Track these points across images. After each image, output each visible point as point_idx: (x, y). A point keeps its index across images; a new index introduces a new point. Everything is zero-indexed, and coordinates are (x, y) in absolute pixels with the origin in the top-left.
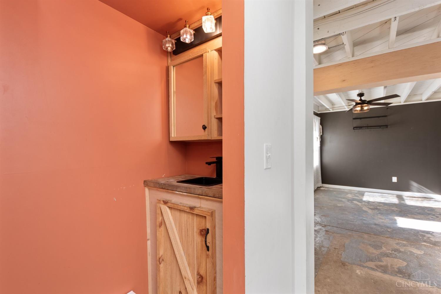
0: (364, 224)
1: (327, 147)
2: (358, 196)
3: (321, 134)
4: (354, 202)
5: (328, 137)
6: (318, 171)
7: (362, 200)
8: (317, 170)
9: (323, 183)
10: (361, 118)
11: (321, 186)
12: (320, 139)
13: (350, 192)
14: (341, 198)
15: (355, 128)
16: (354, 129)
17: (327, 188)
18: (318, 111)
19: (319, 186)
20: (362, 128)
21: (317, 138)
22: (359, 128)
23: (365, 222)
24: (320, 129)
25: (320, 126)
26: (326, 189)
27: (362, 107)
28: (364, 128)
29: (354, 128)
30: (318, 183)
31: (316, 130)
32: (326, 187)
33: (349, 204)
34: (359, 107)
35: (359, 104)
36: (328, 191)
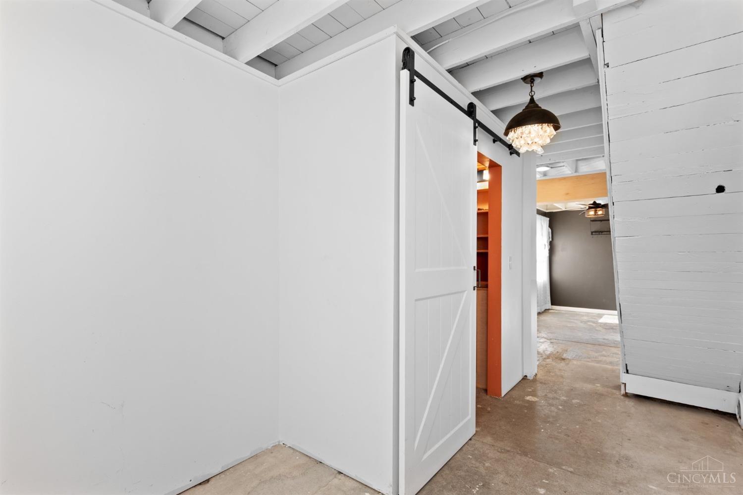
0: (593, 338)
1: (557, 258)
2: (595, 319)
3: (551, 240)
4: (589, 323)
5: (559, 243)
6: (546, 287)
7: (597, 322)
8: (544, 287)
9: (552, 304)
10: (601, 221)
11: (550, 308)
12: (549, 246)
13: (588, 314)
14: (574, 320)
15: (594, 233)
16: (592, 234)
17: (558, 310)
18: (547, 210)
19: (548, 308)
20: (603, 233)
21: (545, 245)
22: (598, 233)
23: (593, 337)
24: (549, 232)
25: (549, 230)
26: (556, 311)
27: (596, 212)
28: (605, 233)
29: (592, 232)
30: (545, 304)
31: (543, 234)
32: (556, 310)
33: (582, 325)
34: (592, 211)
35: (592, 208)
36: (559, 313)
